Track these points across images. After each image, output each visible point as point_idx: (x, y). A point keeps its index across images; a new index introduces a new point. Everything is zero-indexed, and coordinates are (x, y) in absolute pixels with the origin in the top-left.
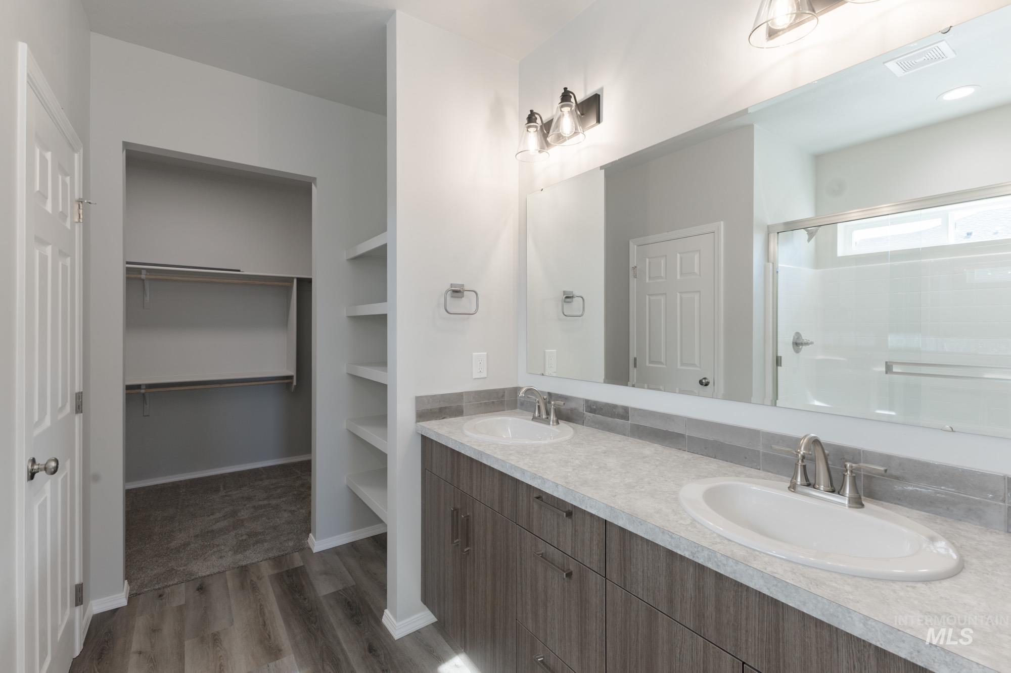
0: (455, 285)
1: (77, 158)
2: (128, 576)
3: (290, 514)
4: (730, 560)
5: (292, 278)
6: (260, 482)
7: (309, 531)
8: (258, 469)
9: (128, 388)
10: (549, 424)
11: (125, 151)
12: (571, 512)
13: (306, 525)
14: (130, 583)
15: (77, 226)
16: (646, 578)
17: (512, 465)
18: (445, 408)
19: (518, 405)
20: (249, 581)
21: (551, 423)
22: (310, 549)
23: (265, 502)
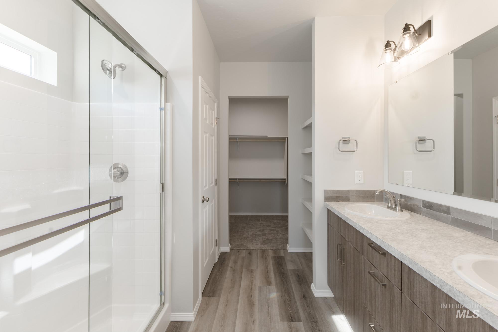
0: (345, 138)
1: (216, 105)
2: (230, 242)
3: (282, 235)
4: (461, 294)
5: (286, 138)
6: (274, 221)
7: (287, 243)
8: (273, 216)
9: (230, 179)
10: (396, 211)
11: (229, 99)
12: (385, 254)
13: (286, 241)
14: (231, 245)
15: (216, 126)
16: (421, 296)
17: (359, 225)
18: (339, 197)
19: (384, 200)
20: (264, 256)
21: (397, 210)
22: (287, 250)
23: (274, 229)
